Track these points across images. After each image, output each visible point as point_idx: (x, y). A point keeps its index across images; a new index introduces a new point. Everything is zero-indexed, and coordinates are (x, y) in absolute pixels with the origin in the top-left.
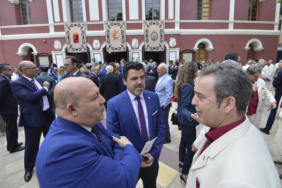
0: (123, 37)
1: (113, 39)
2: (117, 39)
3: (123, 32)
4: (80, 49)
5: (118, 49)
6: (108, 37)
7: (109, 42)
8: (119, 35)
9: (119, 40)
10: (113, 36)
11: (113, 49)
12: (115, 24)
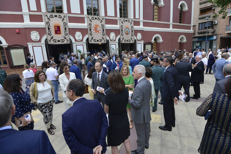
0: (103, 30)
1: (94, 31)
2: (98, 32)
3: (103, 26)
4: (63, 41)
5: (99, 41)
6: (90, 30)
7: (91, 34)
8: (100, 28)
9: (100, 33)
10: (95, 29)
11: (95, 40)
12: (96, 19)
